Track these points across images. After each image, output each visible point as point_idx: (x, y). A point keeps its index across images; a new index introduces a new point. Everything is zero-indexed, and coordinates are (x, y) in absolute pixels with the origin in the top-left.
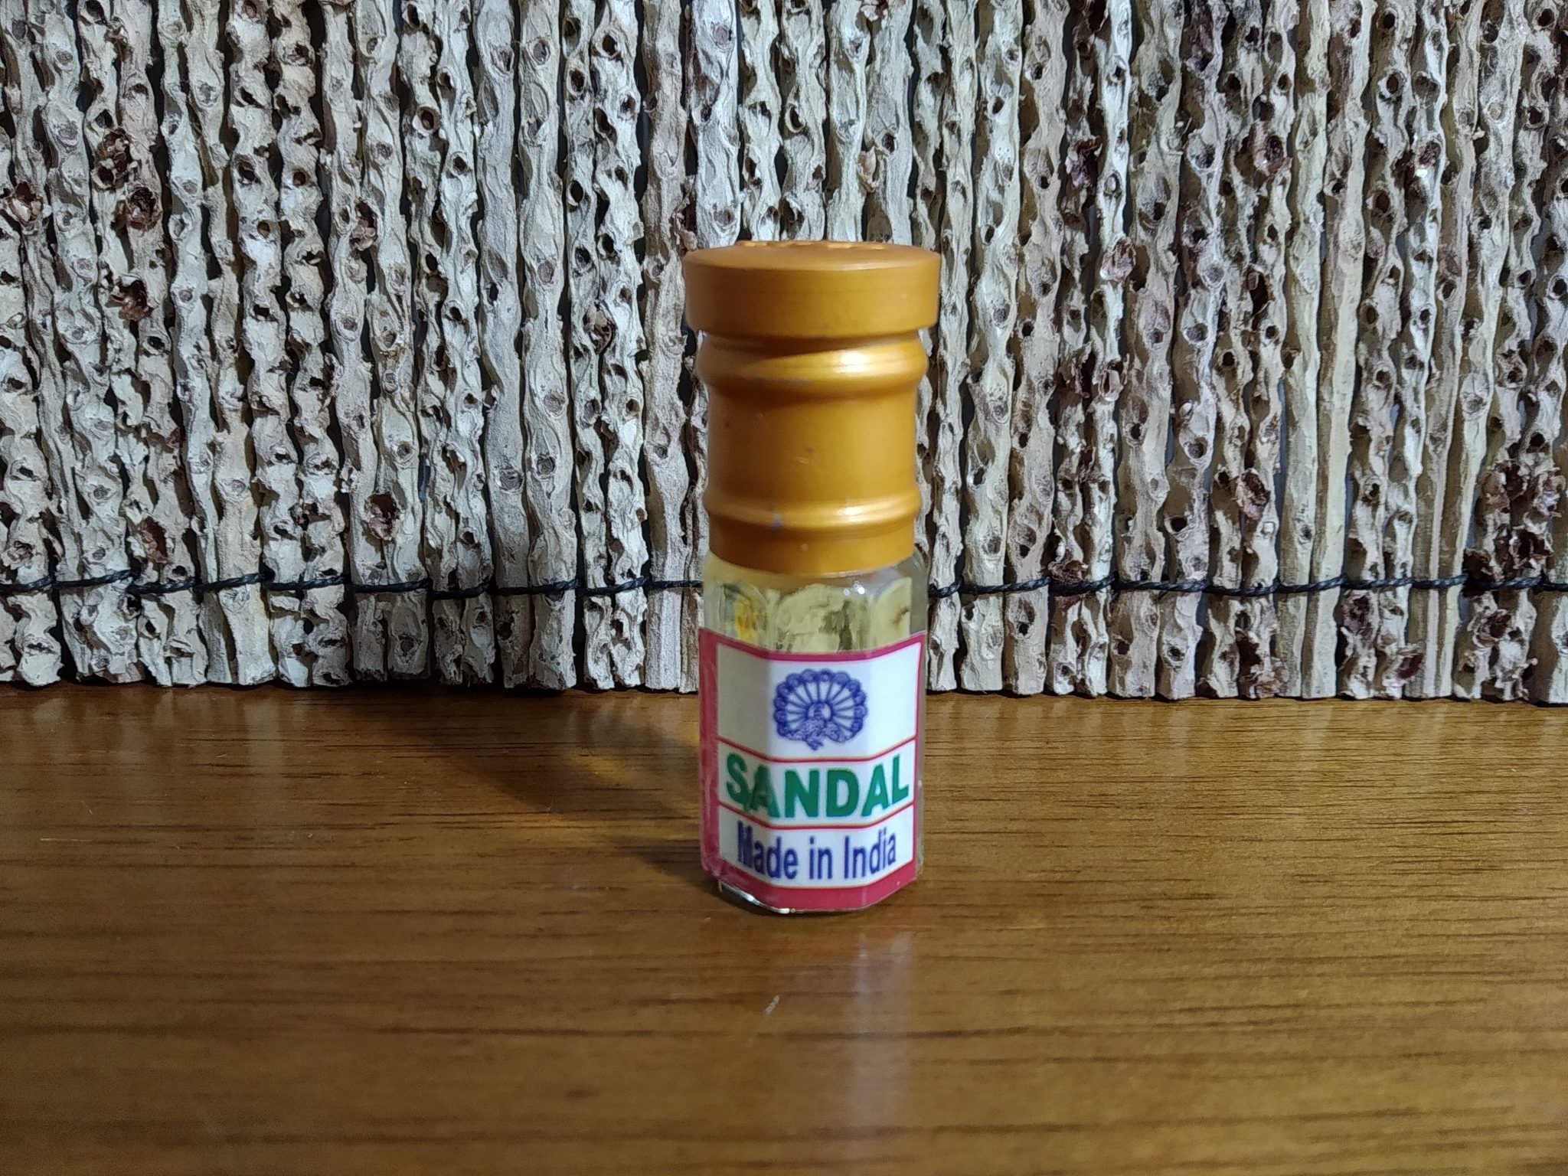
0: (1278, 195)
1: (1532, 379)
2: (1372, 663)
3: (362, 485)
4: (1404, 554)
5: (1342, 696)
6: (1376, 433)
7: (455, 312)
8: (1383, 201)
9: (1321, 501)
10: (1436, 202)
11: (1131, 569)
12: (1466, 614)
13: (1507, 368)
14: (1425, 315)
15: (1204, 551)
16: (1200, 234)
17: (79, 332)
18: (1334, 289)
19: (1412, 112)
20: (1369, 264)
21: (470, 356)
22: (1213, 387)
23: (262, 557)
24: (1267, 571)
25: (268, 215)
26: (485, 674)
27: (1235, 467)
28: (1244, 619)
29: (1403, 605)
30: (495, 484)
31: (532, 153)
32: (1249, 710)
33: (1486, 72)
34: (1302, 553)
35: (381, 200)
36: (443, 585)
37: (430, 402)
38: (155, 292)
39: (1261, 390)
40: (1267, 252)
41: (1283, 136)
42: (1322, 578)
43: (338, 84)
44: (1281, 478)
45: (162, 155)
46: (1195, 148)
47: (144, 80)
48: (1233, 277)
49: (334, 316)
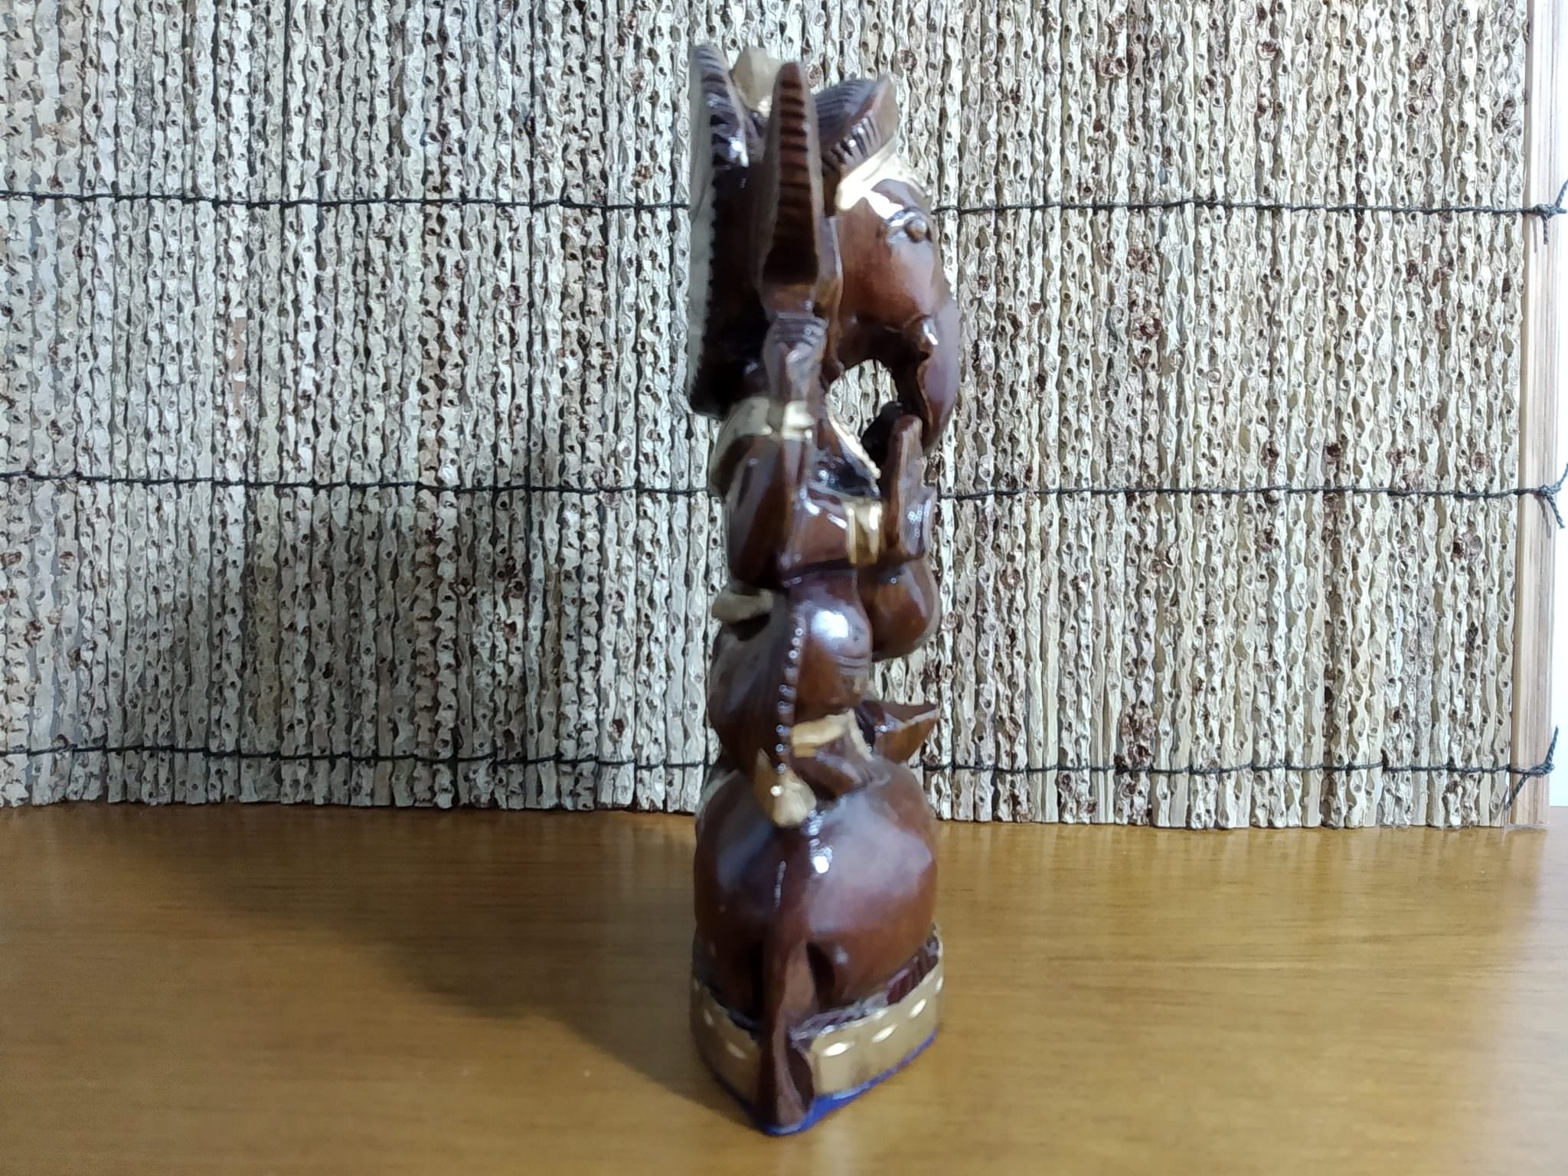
0: (1019, 595)
1: (1138, 675)
2: (1075, 806)
3: (609, 715)
4: (1085, 754)
5: (1061, 822)
6: (1068, 698)
7: (657, 639)
8: (1066, 596)
9: (1046, 729)
10: (1090, 598)
11: (960, 761)
12: (1117, 783)
13: (1127, 670)
14: (1087, 647)
15: (993, 752)
16: (985, 611)
17: (483, 644)
18: (1046, 634)
19: (1077, 560)
20: (1062, 624)
21: (662, 658)
22: (993, 677)
23: (557, 748)
24: (1022, 761)
25: (576, 595)
26: (660, 805)
27: (1005, 714)
28: (1013, 784)
29: (1087, 778)
30: (670, 715)
31: (695, 572)
32: (1018, 827)
33: (1109, 542)
34: (1038, 753)
35: (627, 590)
36: (644, 763)
37: (642, 678)
38: (520, 626)
39: (1015, 679)
40: (1014, 618)
41: (1021, 570)
42: (1048, 765)
43: (610, 540)
44: (1026, 720)
45: (528, 567)
46: (982, 574)
47: (522, 535)
48: (1000, 628)
49: (603, 640)
